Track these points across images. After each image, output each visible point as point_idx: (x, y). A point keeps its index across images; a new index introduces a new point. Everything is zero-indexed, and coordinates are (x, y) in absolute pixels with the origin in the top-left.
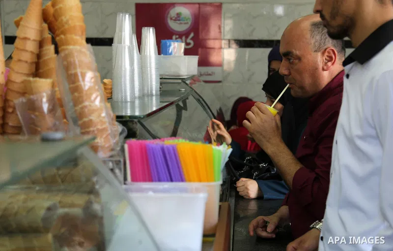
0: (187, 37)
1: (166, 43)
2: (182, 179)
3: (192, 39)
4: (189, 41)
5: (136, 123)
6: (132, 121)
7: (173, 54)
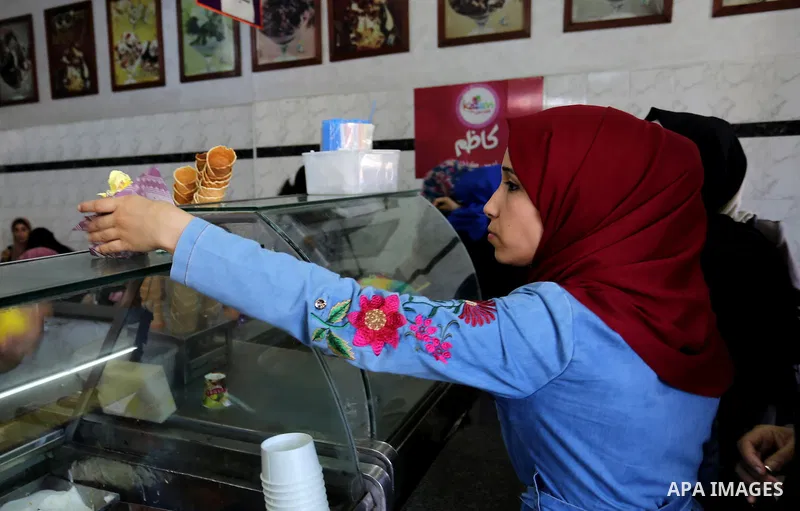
3: (496, 135)
4: (491, 137)
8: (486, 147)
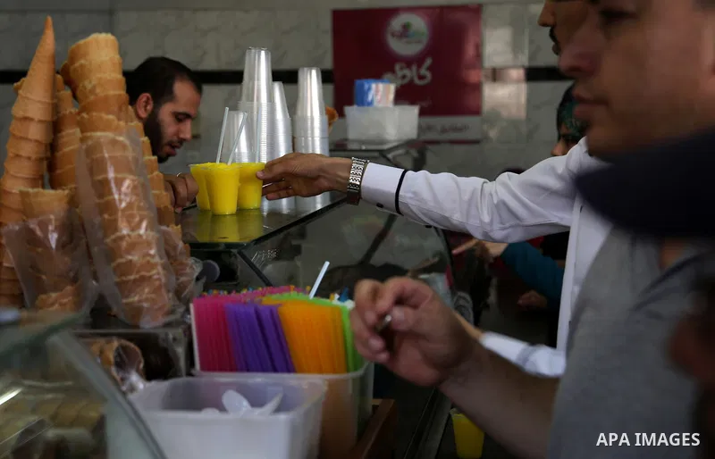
0: (419, 66)
1: (362, 86)
2: (289, 368)
3: (429, 69)
4: (423, 71)
5: (235, 255)
6: (230, 253)
7: (375, 104)
8: (417, 82)
